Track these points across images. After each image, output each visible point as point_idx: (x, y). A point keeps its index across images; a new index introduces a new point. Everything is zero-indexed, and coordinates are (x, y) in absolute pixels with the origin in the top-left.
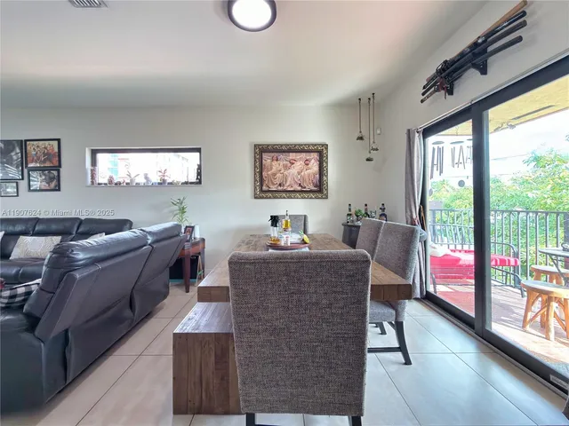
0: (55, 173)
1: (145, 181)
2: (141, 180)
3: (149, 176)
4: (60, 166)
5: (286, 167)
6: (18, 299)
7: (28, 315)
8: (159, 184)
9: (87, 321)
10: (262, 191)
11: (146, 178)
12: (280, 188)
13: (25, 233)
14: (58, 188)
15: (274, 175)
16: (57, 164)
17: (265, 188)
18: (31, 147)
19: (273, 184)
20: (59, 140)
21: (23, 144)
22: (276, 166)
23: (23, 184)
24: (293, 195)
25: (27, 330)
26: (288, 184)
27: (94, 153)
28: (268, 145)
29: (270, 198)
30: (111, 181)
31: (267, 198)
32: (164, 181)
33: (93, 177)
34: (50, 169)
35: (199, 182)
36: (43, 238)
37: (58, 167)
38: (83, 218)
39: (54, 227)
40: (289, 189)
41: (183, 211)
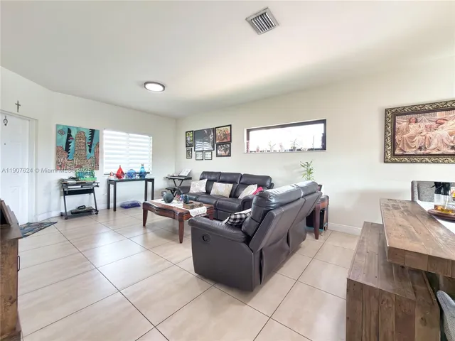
0: (228, 145)
1: (280, 149)
2: (277, 148)
3: (283, 145)
4: (231, 141)
5: (429, 129)
6: (237, 221)
7: (245, 233)
8: (290, 150)
9: (270, 245)
10: (394, 155)
11: (281, 146)
12: (419, 152)
13: (216, 181)
14: (229, 155)
15: (412, 137)
16: (229, 140)
17: (397, 152)
18: (218, 131)
19: (410, 147)
20: (230, 125)
21: (214, 130)
22: (413, 128)
23: (214, 152)
24: (441, 159)
25: (244, 242)
26: (432, 147)
27: (248, 131)
28: (404, 108)
29: (406, 162)
30: (258, 150)
31: (401, 162)
32: (294, 148)
33: (248, 147)
34: (226, 143)
35: (324, 148)
36: (224, 185)
37: (230, 143)
38: (243, 174)
39: (228, 178)
40: (434, 152)
41: (310, 172)
